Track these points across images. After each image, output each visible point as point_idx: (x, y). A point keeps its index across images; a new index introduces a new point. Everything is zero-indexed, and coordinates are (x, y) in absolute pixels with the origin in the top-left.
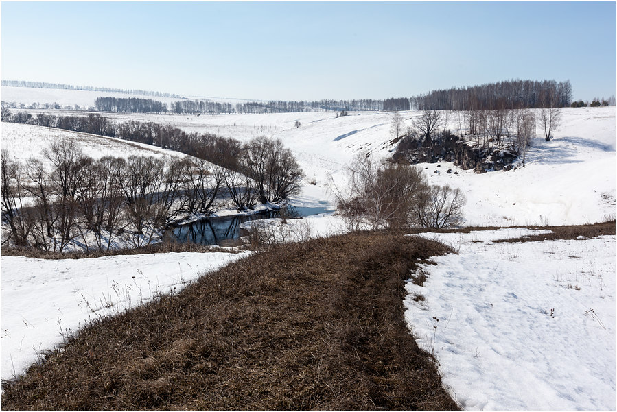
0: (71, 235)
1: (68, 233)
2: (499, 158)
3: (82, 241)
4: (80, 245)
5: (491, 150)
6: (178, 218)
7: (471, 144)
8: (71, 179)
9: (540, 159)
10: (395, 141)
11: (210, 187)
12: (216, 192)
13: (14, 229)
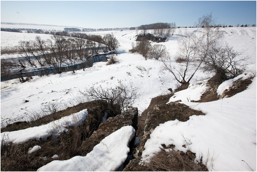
0: (63, 61)
1: (62, 60)
2: (162, 39)
3: (66, 62)
4: (66, 63)
5: (160, 37)
6: (90, 55)
7: (155, 36)
8: (60, 45)
9: (172, 39)
10: (136, 36)
11: (97, 47)
12: (99, 48)
13: (46, 60)
